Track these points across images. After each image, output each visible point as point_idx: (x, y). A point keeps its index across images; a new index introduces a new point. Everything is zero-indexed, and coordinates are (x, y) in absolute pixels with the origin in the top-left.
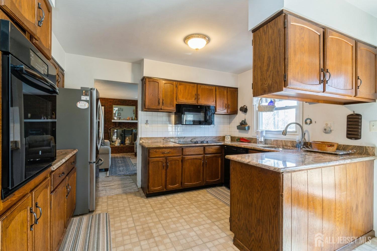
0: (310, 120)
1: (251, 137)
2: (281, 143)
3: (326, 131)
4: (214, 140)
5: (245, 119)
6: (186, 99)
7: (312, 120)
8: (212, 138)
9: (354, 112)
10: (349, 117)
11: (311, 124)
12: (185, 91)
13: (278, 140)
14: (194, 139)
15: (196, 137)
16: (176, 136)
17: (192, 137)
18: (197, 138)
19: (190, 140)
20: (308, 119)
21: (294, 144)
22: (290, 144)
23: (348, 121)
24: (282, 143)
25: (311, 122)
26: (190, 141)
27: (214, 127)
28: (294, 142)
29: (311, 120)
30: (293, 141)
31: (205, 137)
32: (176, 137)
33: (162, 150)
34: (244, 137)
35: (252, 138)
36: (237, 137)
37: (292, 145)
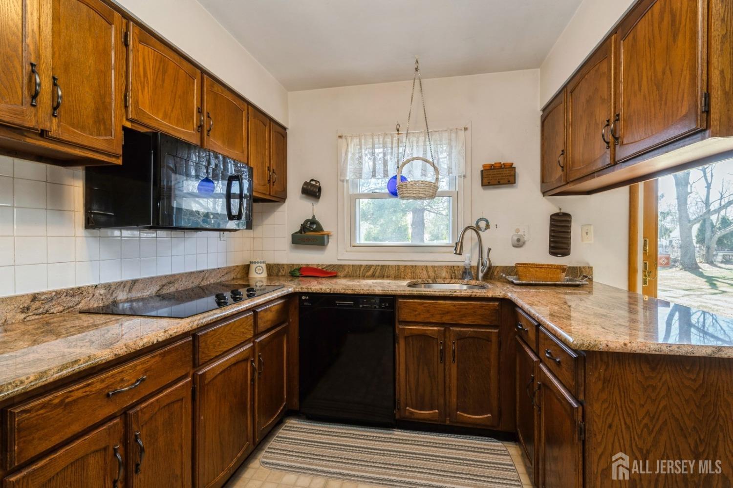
0: (485, 223)
1: (336, 264)
2: (425, 272)
3: (519, 243)
4: (223, 279)
5: (314, 216)
6: (165, 116)
7: (489, 221)
8: (219, 275)
9: (560, 209)
10: (553, 217)
11: (488, 230)
12: (163, 81)
13: (416, 266)
14: (170, 283)
15: (173, 276)
16: (94, 283)
17: (160, 278)
18: (178, 279)
19: (152, 290)
20: (481, 219)
21: (456, 272)
22: (447, 272)
23: (551, 225)
24: (427, 272)
25: (488, 226)
26: (154, 293)
27: (222, 239)
28: (455, 268)
29: (487, 221)
30: (454, 266)
31: (202, 275)
32: (96, 286)
33: (103, 381)
34: (313, 265)
35: (341, 265)
36: (288, 265)
37: (451, 275)
